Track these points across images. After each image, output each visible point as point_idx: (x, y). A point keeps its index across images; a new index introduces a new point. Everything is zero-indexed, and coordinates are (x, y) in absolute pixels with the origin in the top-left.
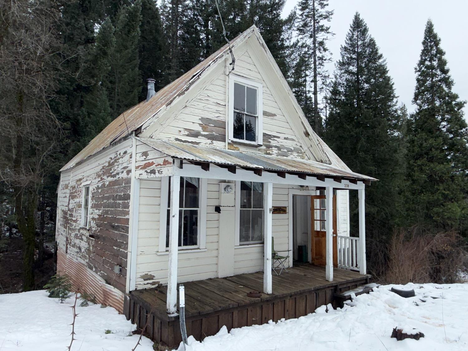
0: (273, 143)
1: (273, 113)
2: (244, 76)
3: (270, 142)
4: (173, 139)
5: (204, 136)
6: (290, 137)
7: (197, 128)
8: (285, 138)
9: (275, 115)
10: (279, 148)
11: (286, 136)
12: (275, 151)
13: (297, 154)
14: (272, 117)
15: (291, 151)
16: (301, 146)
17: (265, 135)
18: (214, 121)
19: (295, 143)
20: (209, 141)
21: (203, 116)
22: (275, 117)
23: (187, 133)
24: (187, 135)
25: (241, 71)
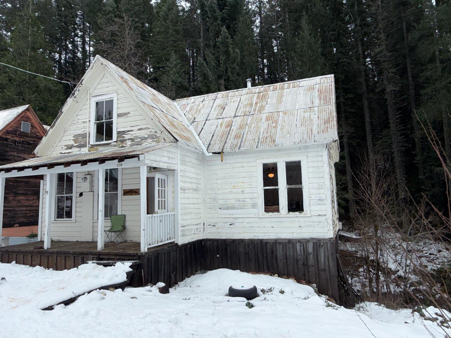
0: (127, 137)
1: (127, 112)
2: (103, 93)
3: (124, 137)
4: (59, 153)
5: (76, 146)
6: (143, 127)
7: (72, 143)
8: (139, 130)
9: (129, 113)
10: (132, 140)
11: (139, 127)
12: (129, 143)
13: (152, 140)
14: (126, 116)
15: (146, 139)
16: (156, 132)
17: (119, 133)
18: (82, 134)
19: (149, 130)
20: (79, 149)
21: (75, 134)
22: (129, 115)
23: (66, 148)
24: (66, 149)
25: (101, 91)
